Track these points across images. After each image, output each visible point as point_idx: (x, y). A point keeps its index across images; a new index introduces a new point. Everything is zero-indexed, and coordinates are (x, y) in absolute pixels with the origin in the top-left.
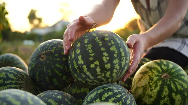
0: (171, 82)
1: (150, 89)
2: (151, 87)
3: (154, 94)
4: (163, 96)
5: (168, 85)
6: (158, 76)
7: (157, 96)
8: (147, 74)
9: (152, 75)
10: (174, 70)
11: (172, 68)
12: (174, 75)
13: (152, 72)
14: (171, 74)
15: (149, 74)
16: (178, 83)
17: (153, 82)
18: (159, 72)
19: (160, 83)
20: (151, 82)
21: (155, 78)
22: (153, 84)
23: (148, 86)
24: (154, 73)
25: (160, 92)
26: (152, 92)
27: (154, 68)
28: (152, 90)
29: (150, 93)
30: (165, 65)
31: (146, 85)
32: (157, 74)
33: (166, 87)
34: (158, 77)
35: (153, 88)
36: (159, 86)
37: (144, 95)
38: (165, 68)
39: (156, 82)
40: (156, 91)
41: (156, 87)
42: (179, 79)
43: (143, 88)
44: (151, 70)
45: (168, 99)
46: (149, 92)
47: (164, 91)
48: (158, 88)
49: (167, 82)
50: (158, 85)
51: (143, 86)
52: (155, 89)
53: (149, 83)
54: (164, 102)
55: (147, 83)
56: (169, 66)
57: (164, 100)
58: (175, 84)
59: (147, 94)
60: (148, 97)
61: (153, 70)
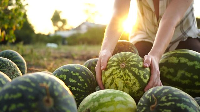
0: (129, 63)
1: (128, 82)
2: (127, 80)
3: (134, 80)
4: (138, 74)
5: (131, 66)
6: (120, 71)
7: (136, 78)
8: (115, 79)
9: (118, 75)
10: (120, 58)
11: (118, 58)
12: (124, 59)
13: (115, 74)
14: (122, 61)
15: (116, 77)
16: (132, 59)
17: (124, 76)
18: (117, 69)
19: (127, 71)
20: (124, 78)
21: (122, 73)
22: (126, 77)
23: (126, 82)
24: (116, 73)
25: (134, 74)
26: (131, 80)
27: (112, 72)
28: (130, 80)
29: (132, 82)
30: (113, 63)
31: (124, 83)
32: (118, 71)
33: (132, 68)
34: (122, 71)
35: (129, 78)
36: (130, 73)
37: (131, 88)
38: (115, 63)
39: (125, 74)
40: (132, 77)
41: (129, 76)
42: (129, 57)
43: (125, 87)
44: (113, 75)
45: (141, 71)
46: (130, 83)
47: (135, 71)
48: (131, 75)
49: (128, 66)
50: (128, 73)
51: (124, 86)
52: (130, 77)
53: (123, 80)
54: (142, 75)
55: (123, 82)
56: (115, 60)
57: (141, 74)
58: (131, 61)
59: (131, 86)
60: (134, 86)
61: (113, 73)
